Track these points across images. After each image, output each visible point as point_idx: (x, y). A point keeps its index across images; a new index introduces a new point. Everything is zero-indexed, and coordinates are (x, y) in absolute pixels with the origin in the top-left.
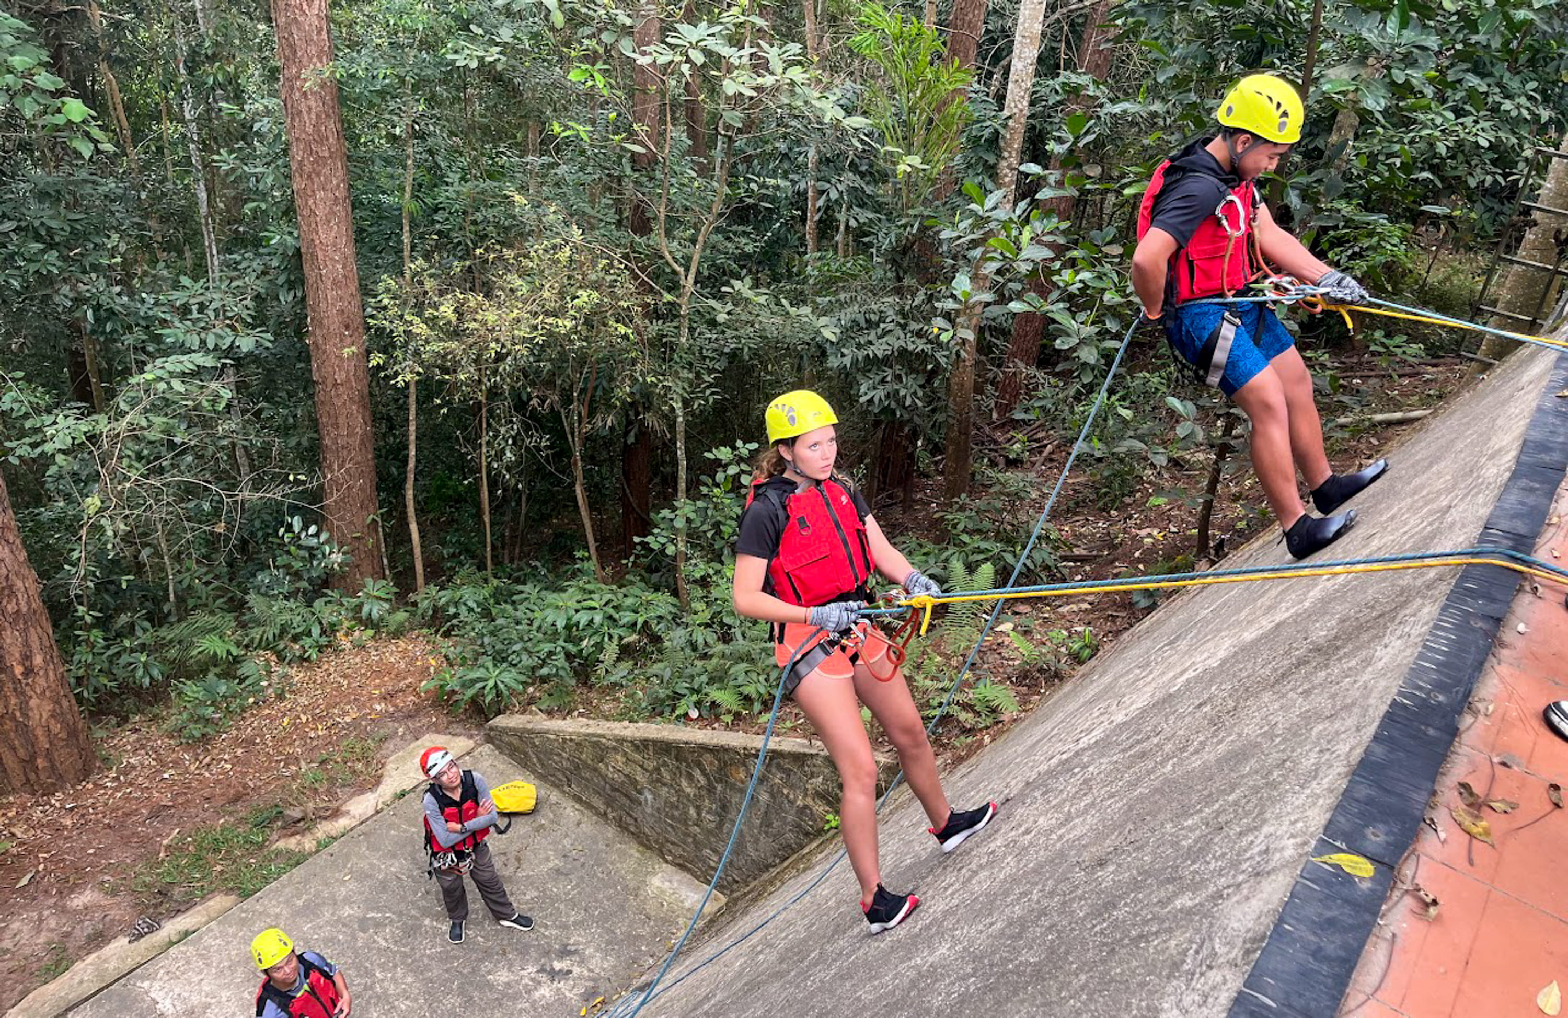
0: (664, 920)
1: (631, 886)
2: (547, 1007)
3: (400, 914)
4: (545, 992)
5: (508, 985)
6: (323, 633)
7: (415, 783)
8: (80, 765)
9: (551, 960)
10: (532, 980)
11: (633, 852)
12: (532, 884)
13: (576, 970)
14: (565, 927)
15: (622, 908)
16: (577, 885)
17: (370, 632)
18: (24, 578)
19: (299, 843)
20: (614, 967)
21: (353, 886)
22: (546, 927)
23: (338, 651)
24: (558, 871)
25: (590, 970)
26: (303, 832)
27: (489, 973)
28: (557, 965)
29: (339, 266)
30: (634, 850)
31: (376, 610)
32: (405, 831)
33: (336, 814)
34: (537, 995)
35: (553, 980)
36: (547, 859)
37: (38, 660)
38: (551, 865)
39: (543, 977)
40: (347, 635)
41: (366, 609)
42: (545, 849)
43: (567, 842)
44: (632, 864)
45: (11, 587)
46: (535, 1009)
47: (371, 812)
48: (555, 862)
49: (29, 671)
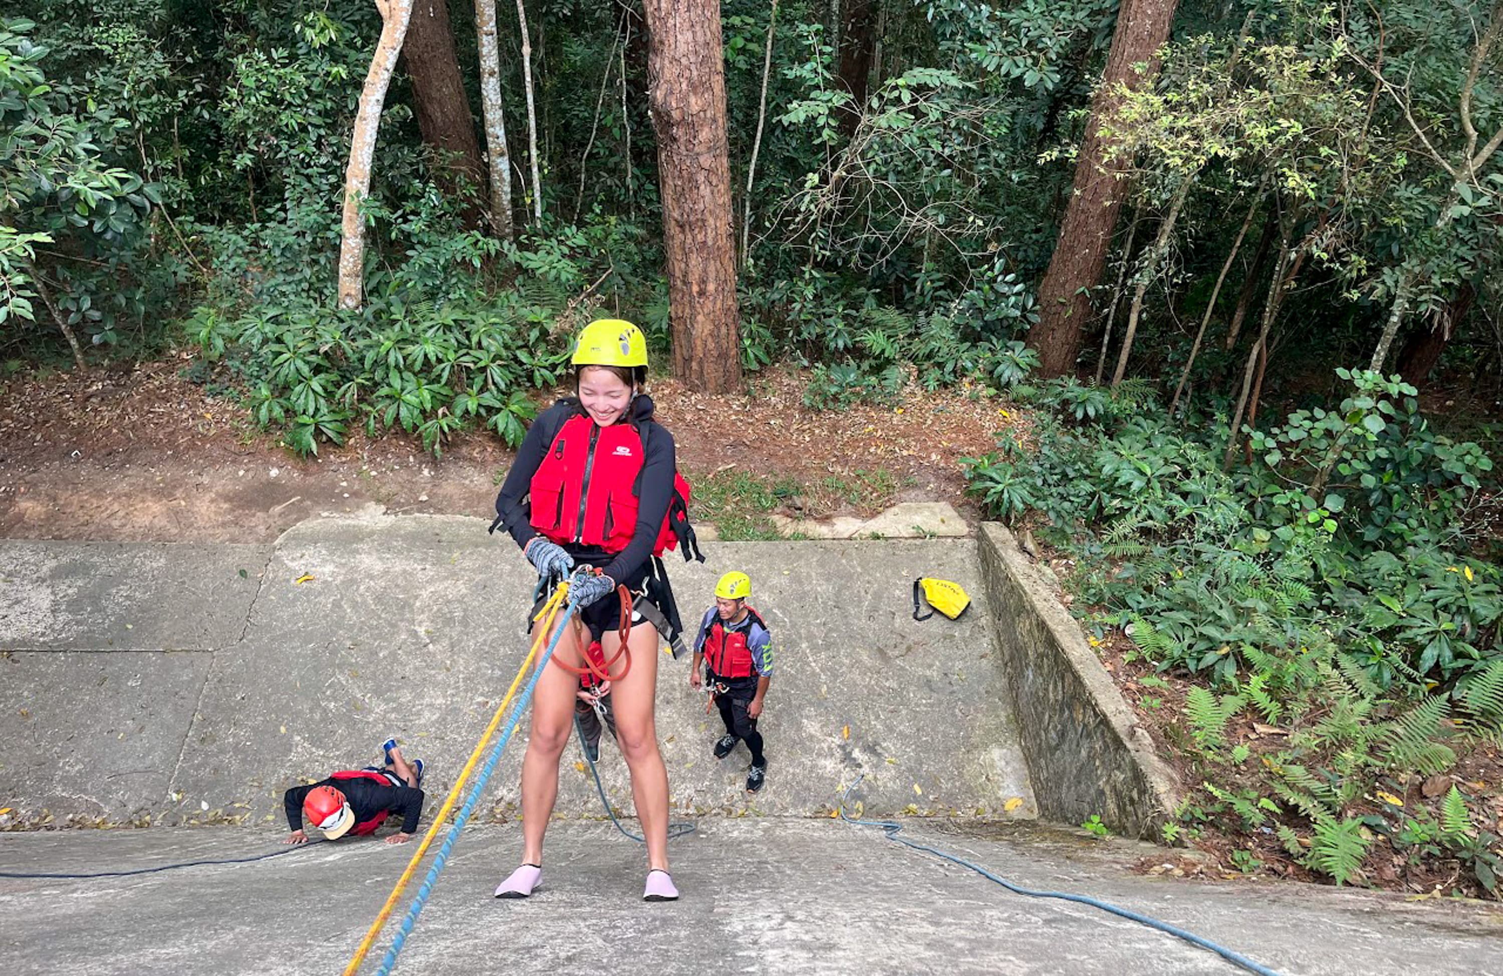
0: (970, 790)
1: (973, 740)
2: (820, 778)
3: (794, 625)
4: (829, 765)
5: (811, 737)
6: (954, 371)
7: (896, 534)
8: (721, 381)
9: (856, 746)
10: (830, 748)
11: (1003, 714)
12: (899, 676)
13: (866, 769)
14: (891, 729)
15: (947, 751)
16: (932, 705)
17: (992, 391)
18: (717, 218)
19: (785, 525)
20: (895, 792)
21: (784, 581)
22: (877, 717)
23: (956, 395)
24: (929, 682)
25: (875, 778)
26: (794, 518)
27: (807, 717)
28: (856, 753)
29: (1149, 22)
30: (1004, 714)
31: (1007, 372)
32: (853, 567)
33: (825, 519)
34: (822, 762)
35: (842, 762)
36: (930, 666)
37: (711, 287)
38: (928, 673)
39: (839, 754)
40: (971, 383)
41: (1000, 368)
42: (936, 657)
43: (959, 665)
44: (992, 722)
45: (703, 221)
46: (811, 772)
47: (846, 535)
48: (934, 674)
49: (702, 293)
